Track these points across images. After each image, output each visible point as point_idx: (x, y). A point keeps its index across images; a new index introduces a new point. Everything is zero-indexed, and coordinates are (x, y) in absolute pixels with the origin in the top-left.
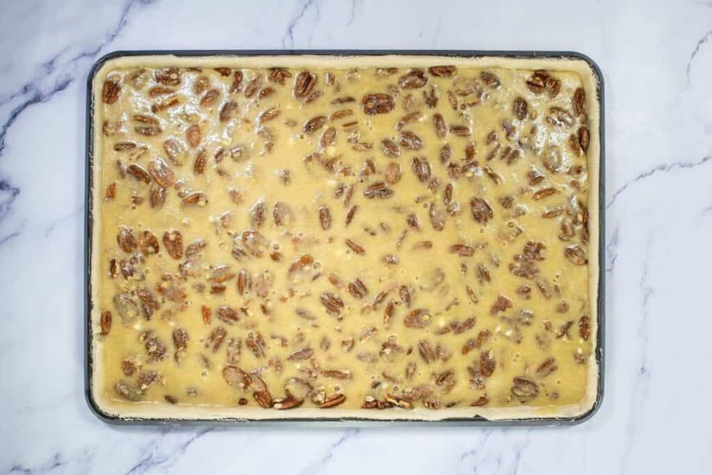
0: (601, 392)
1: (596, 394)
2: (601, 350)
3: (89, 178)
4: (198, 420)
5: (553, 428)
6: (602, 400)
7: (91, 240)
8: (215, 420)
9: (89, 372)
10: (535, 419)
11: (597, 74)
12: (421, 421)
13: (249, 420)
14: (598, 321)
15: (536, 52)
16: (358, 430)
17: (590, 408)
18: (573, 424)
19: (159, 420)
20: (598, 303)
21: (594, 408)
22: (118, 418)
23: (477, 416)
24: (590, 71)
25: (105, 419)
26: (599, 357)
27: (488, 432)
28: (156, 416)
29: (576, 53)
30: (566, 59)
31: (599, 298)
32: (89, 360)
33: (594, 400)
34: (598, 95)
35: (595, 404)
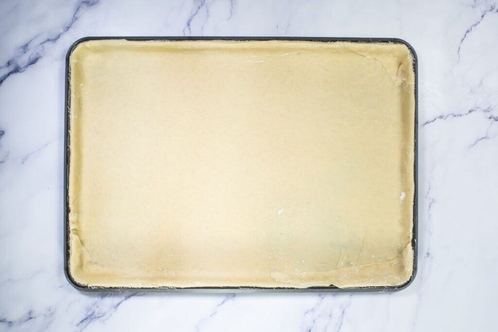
0: (415, 269)
1: (412, 270)
2: (415, 240)
3: (68, 124)
4: (142, 288)
5: (382, 293)
6: (416, 274)
7: (69, 166)
8: (154, 288)
9: (67, 255)
10: (371, 287)
11: (413, 53)
12: (294, 288)
13: (177, 288)
14: (413, 221)
15: (372, 38)
16: (234, 295)
17: (408, 280)
18: (396, 291)
19: (115, 288)
20: (414, 209)
21: (410, 280)
22: (87, 287)
23: (332, 285)
24: (409, 51)
25: (78, 288)
26: (414, 245)
27: (323, 296)
28: (113, 286)
29: (399, 39)
30: (392, 43)
31: (414, 205)
32: (67, 248)
33: (411, 275)
34: (414, 68)
35: (411, 277)
